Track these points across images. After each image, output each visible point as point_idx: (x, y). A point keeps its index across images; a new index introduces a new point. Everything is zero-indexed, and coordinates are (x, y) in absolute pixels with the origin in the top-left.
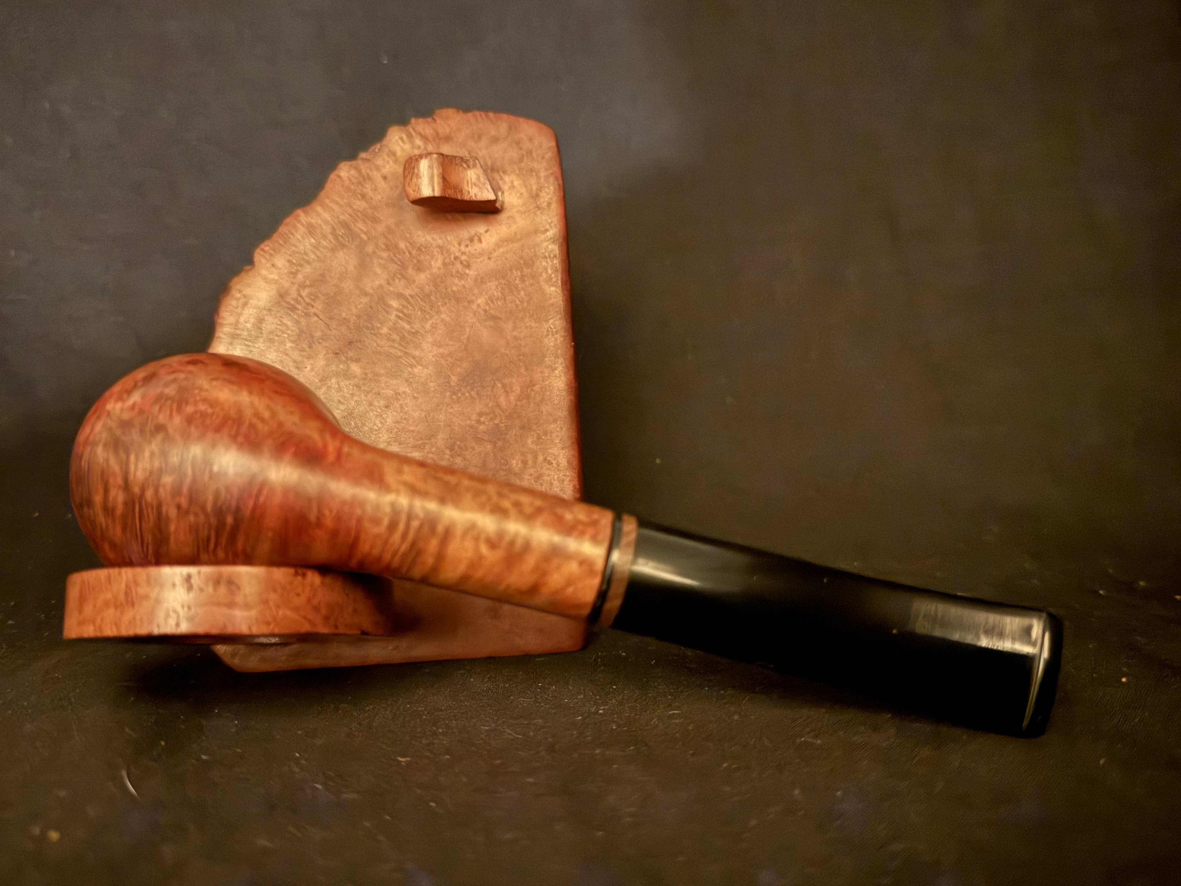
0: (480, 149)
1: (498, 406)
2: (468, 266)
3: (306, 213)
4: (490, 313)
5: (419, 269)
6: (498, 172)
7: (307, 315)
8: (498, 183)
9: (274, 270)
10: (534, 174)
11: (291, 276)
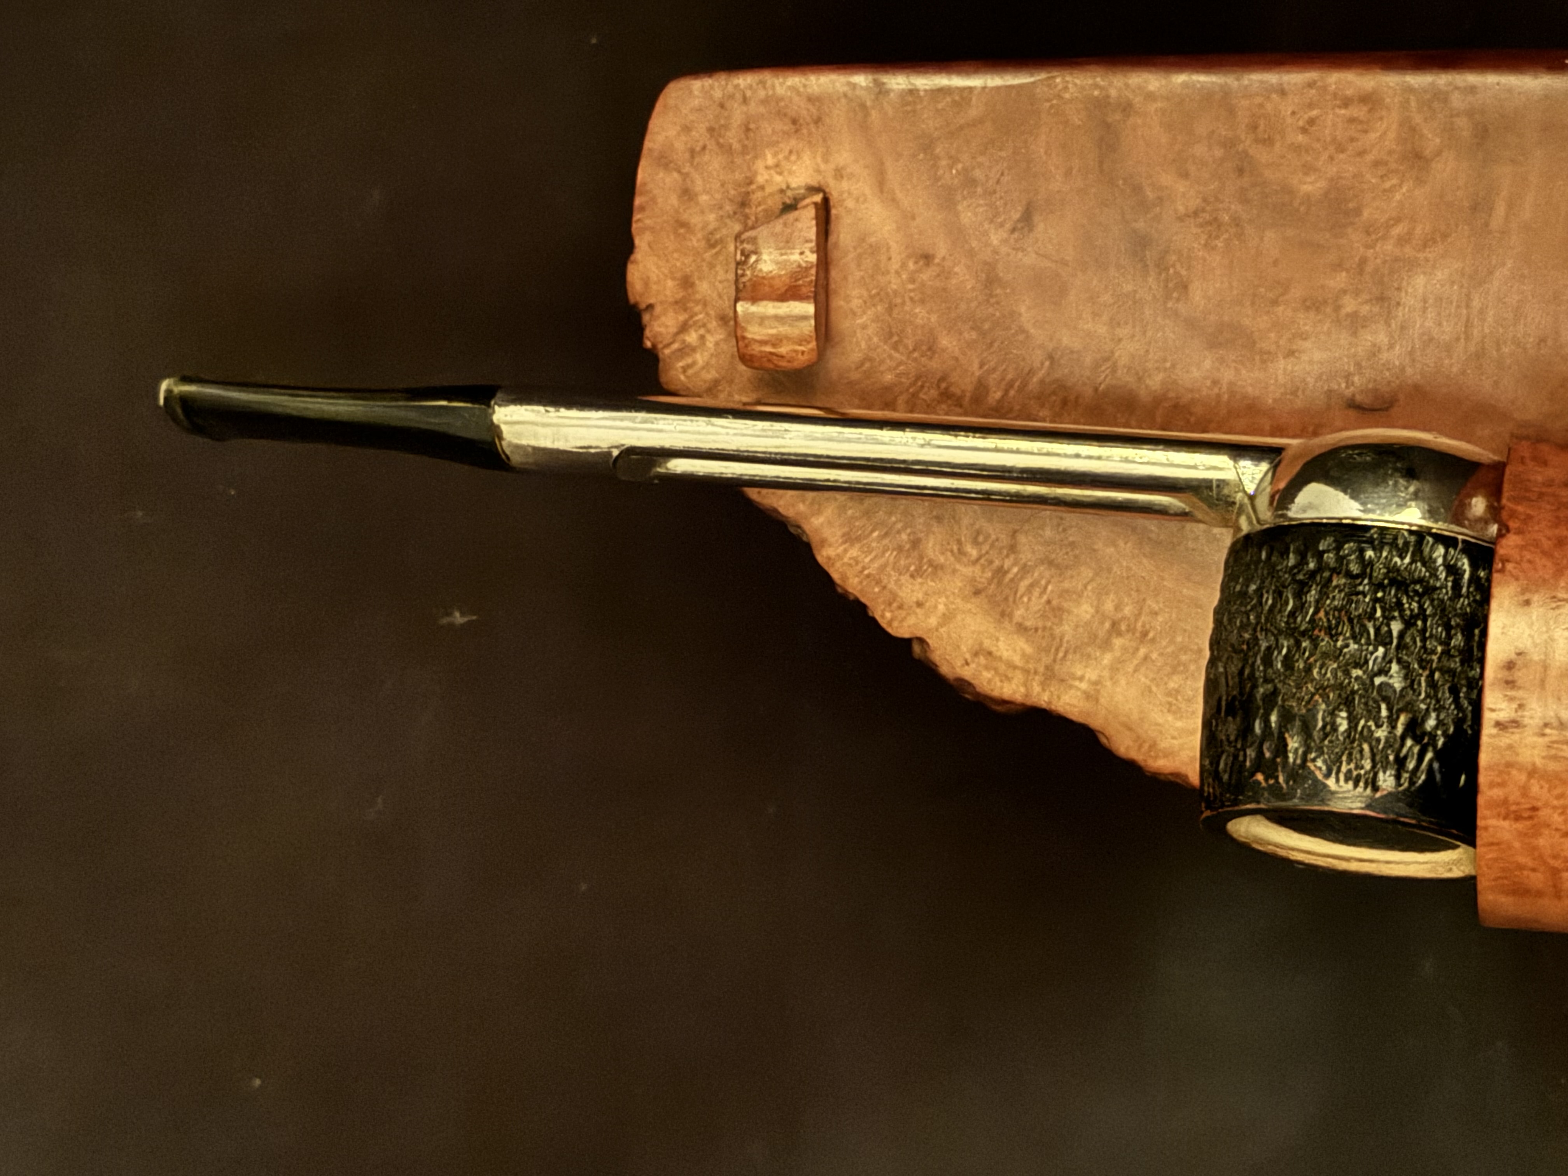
0: (706, 224)
1: (1196, 214)
2: (927, 258)
3: (823, 542)
4: (1019, 221)
5: (931, 349)
6: (748, 193)
7: (1013, 548)
8: (771, 194)
9: (928, 604)
10: (752, 126)
11: (940, 573)
